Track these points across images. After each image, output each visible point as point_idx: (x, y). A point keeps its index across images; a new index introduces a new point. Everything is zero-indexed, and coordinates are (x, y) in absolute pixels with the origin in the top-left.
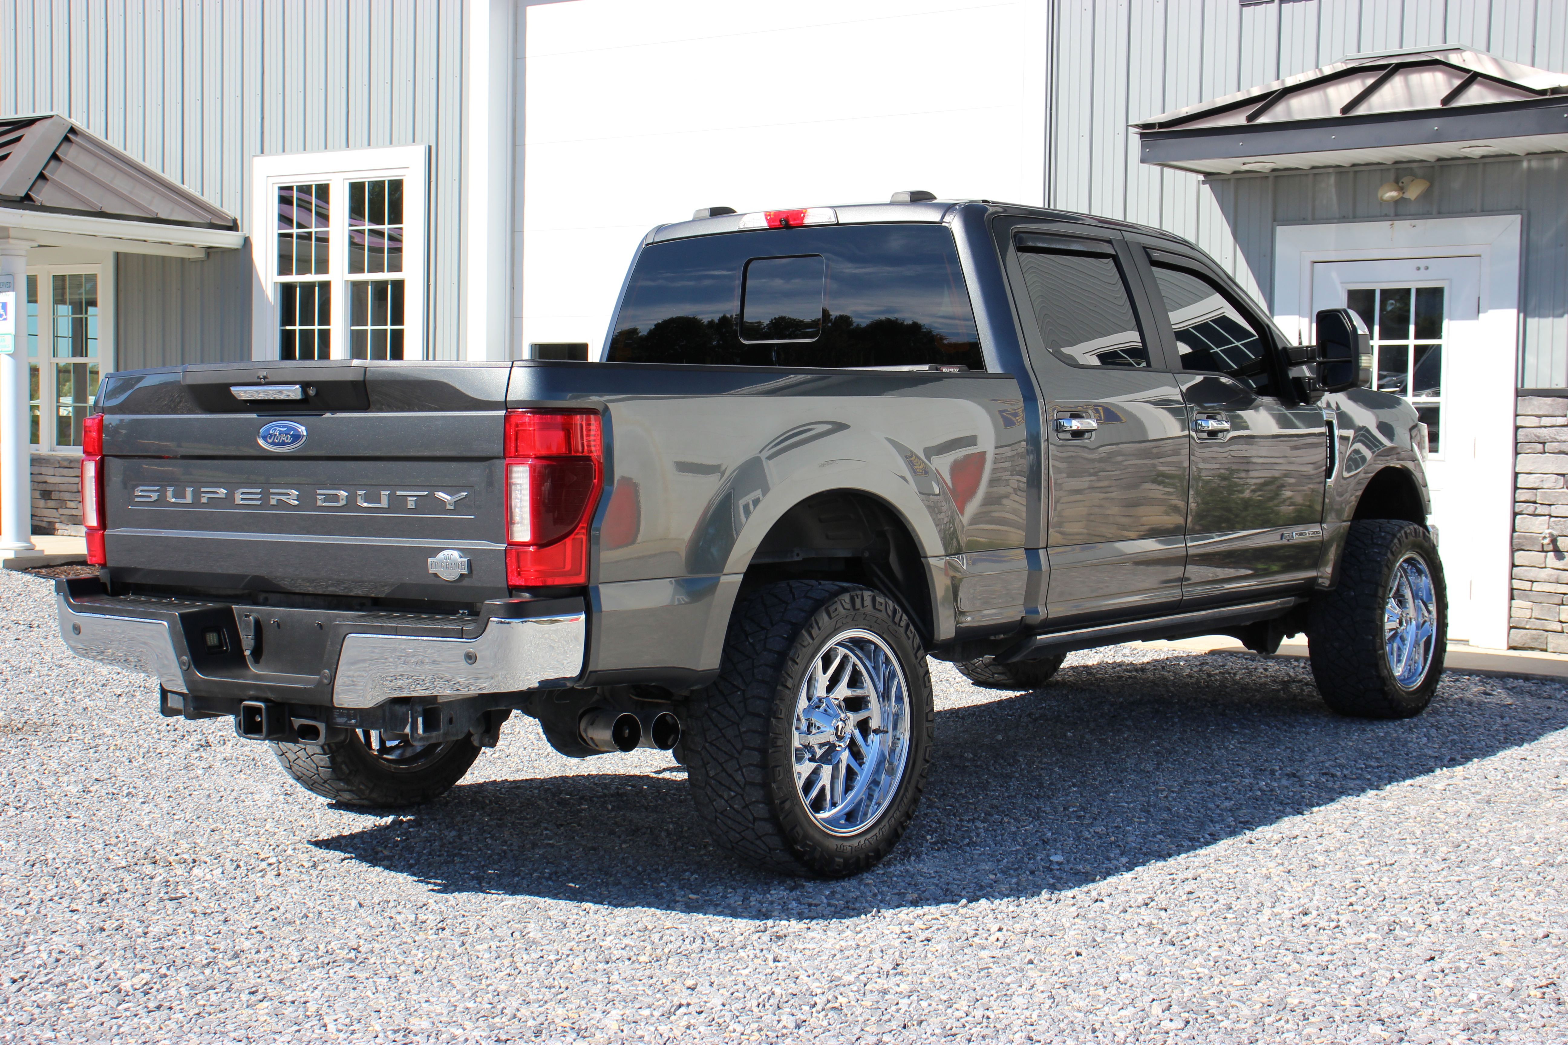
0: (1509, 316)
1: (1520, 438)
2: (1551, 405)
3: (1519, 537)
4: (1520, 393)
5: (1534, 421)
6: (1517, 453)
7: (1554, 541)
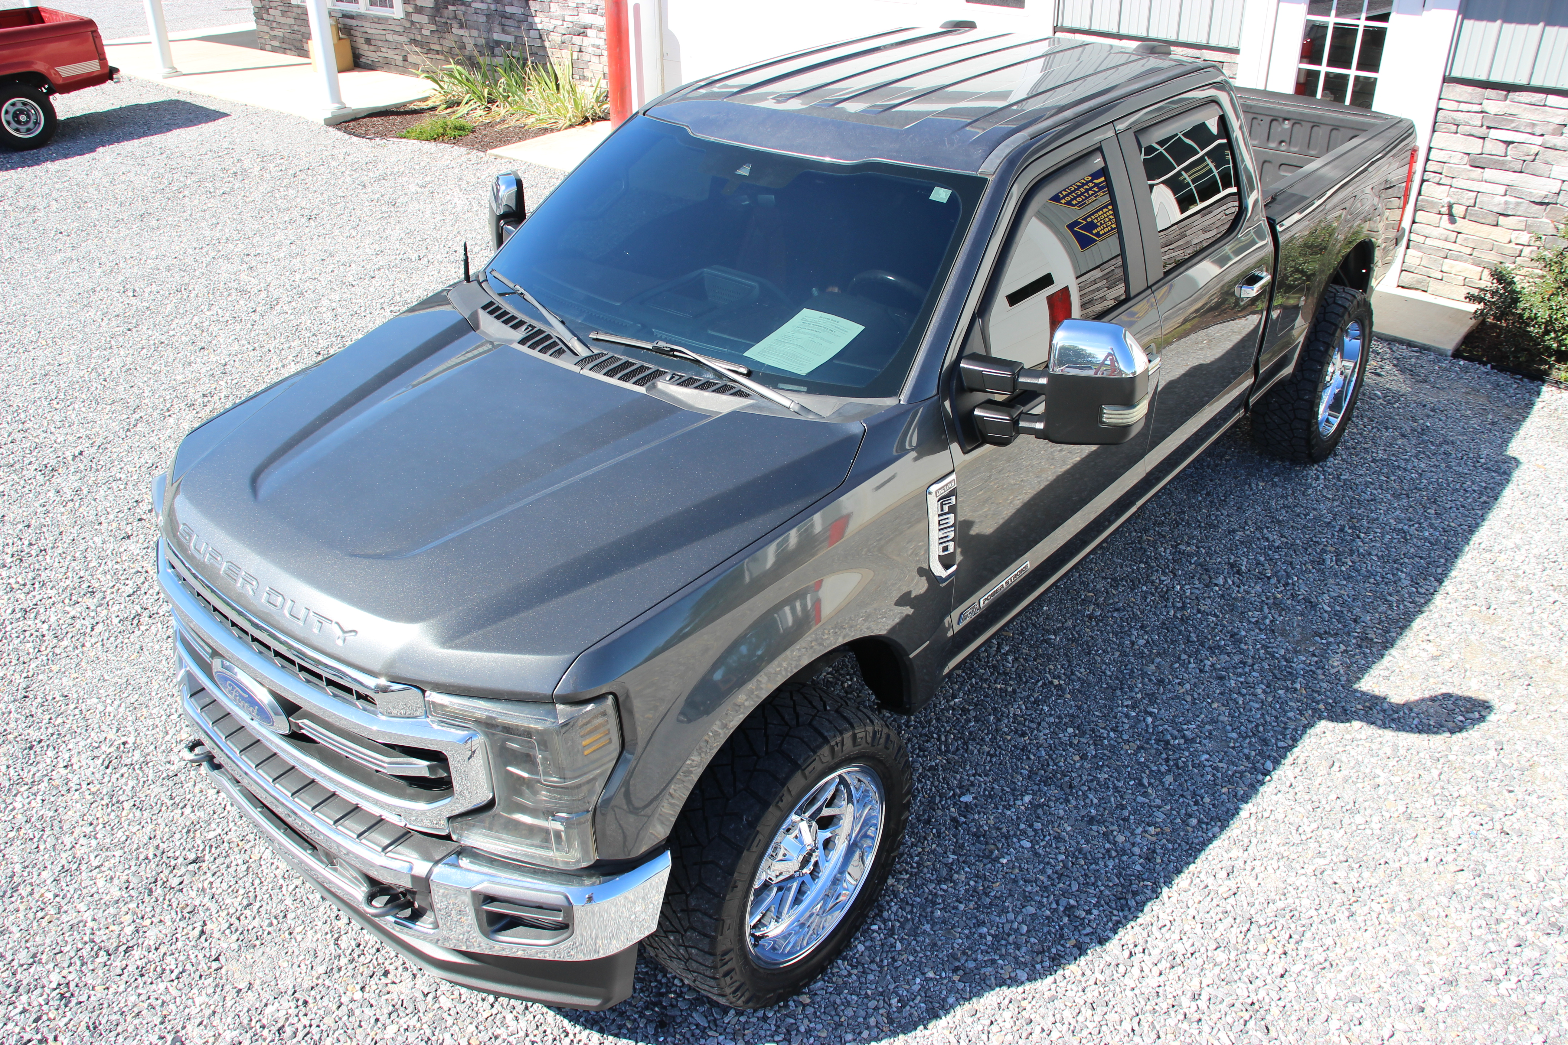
0: (1450, 16)
1: (1439, 118)
2: (1470, 94)
3: (1423, 201)
4: (1448, 79)
5: (1454, 106)
6: (1434, 131)
7: (1450, 207)
